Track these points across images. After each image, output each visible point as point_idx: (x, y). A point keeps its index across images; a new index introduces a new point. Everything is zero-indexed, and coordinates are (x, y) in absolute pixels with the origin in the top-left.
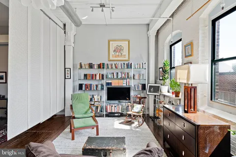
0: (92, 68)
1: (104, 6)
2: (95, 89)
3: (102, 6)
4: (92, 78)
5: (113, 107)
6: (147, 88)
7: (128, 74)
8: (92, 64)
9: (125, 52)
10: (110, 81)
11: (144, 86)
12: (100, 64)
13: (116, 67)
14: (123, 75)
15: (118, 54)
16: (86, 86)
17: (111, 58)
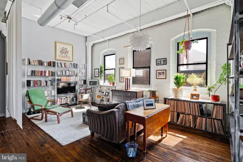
0: (42, 65)
1: (71, 19)
2: (45, 84)
3: (69, 18)
4: (41, 75)
5: (63, 100)
6: (88, 82)
7: (74, 72)
8: (41, 61)
9: (70, 54)
10: (59, 78)
11: (85, 82)
12: (50, 62)
13: (65, 66)
14: (71, 73)
15: (64, 55)
16: (35, 82)
17: (58, 58)
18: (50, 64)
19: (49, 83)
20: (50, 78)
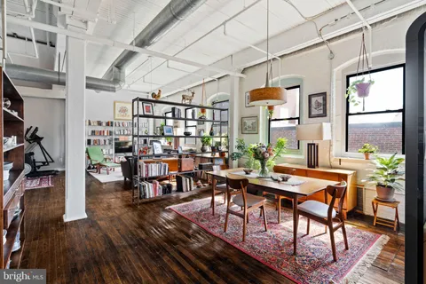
0: (100, 125)
2: (103, 143)
4: (100, 134)
8: (100, 121)
9: (130, 113)
10: (117, 137)
13: (123, 126)
15: (123, 114)
16: (95, 141)
17: (117, 117)
18: (108, 124)
19: (107, 142)
20: (109, 137)
